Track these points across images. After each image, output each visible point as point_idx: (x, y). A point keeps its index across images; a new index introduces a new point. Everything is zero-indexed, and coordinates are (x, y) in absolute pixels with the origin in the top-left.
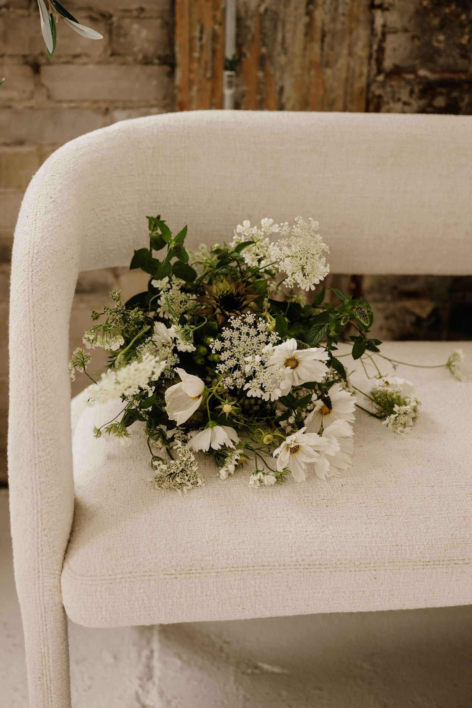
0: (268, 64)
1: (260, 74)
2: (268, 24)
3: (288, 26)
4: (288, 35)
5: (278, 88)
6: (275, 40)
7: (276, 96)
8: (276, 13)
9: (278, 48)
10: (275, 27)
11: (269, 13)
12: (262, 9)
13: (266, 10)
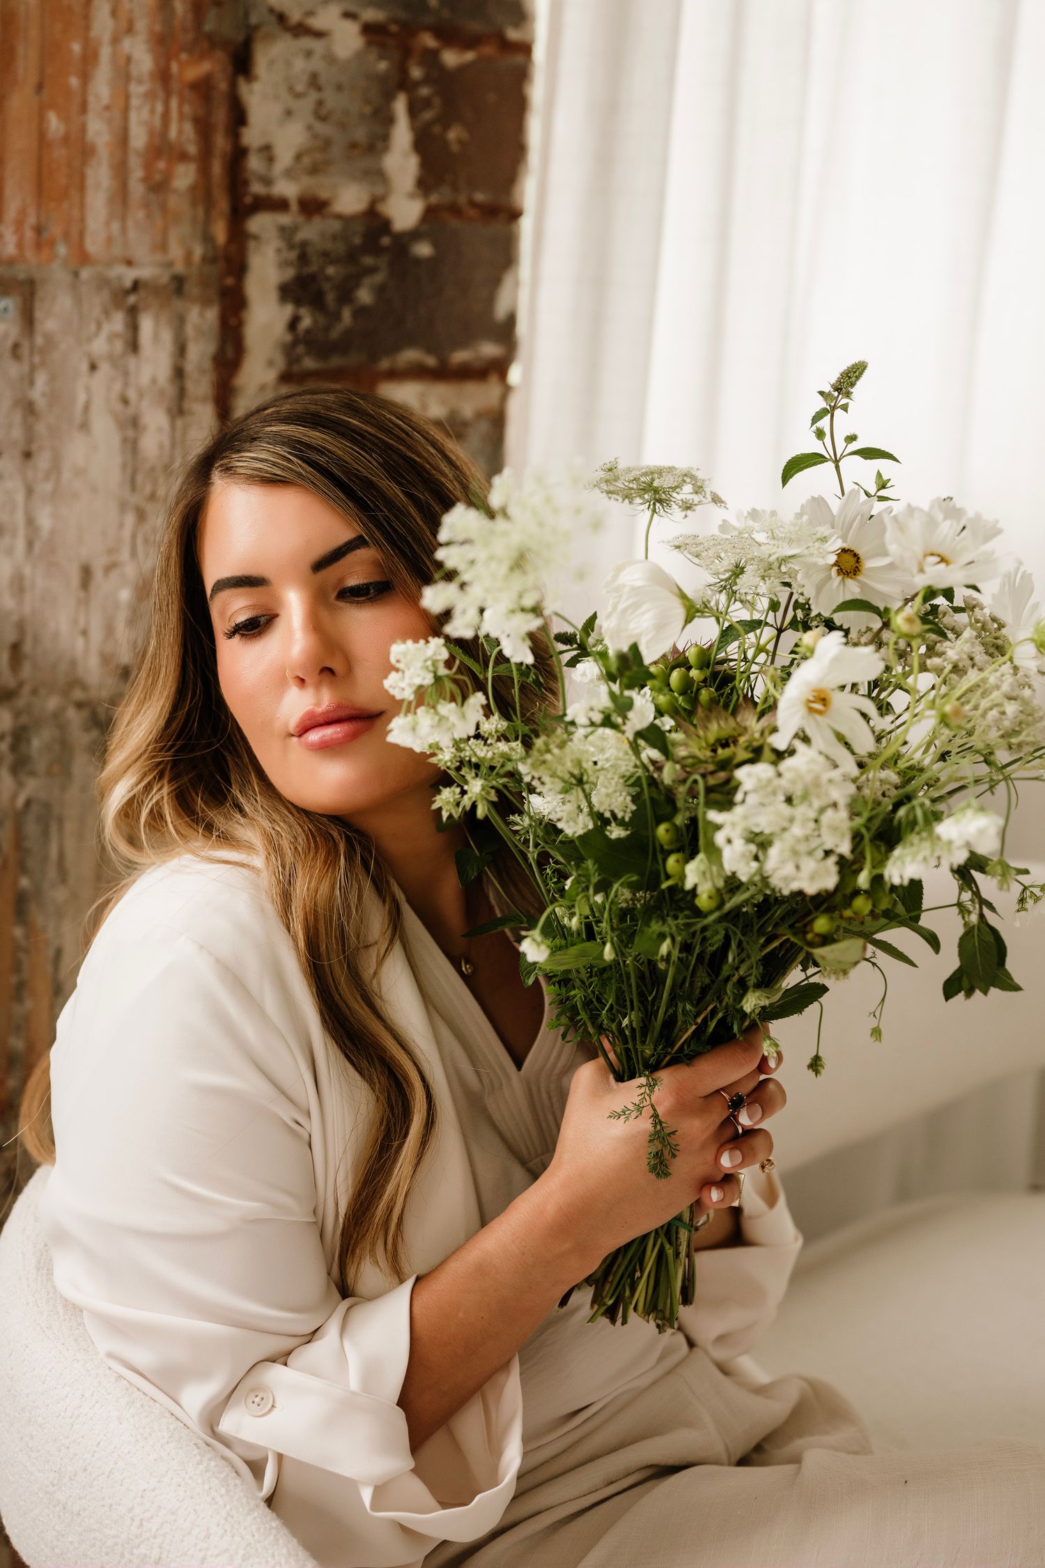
0: (33, 908)
1: (18, 932)
2: (32, 828)
3: (69, 827)
4: (70, 844)
5: (51, 953)
6: (45, 859)
7: (49, 968)
8: (47, 806)
9: (52, 872)
10: (46, 833)
11: (35, 808)
12: (20, 801)
13: (28, 803)
